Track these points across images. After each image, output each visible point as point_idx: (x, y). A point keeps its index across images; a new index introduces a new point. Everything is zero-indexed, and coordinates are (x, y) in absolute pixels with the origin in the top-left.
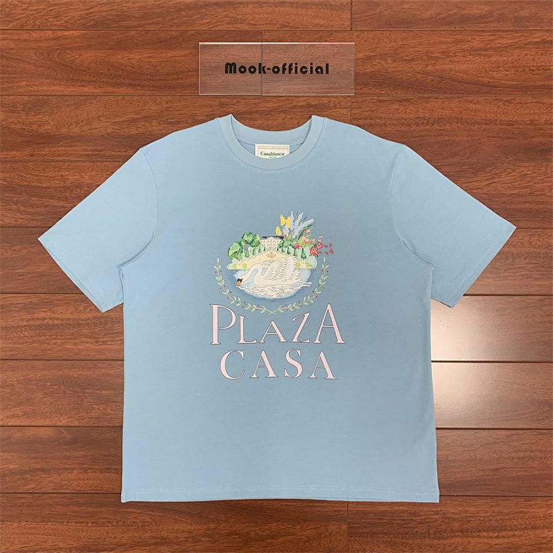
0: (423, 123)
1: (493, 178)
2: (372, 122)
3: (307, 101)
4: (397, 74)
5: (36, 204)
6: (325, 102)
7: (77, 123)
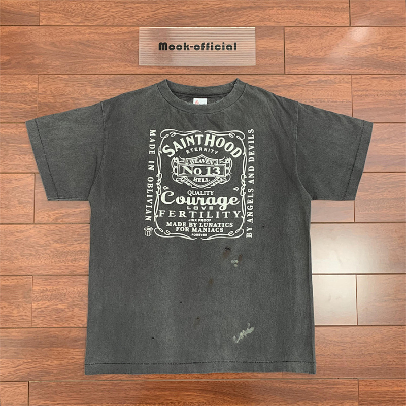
2: (368, 93)
3: (319, 78)
4: (385, 58)
6: (333, 78)
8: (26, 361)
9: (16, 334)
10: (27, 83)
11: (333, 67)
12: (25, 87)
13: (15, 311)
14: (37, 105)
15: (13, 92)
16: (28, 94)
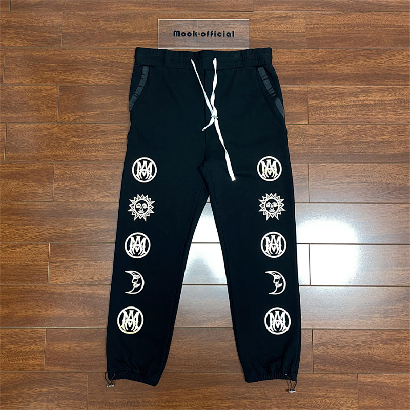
0: (348, 27)
1: (391, 57)
2: (318, 26)
5: (121, 73)
6: (290, 15)
7: (145, 27)
8: (49, 227)
9: (41, 207)
10: (54, 19)
11: (291, 6)
12: (52, 21)
13: (41, 189)
14: (61, 35)
15: (43, 25)
16: (55, 27)
